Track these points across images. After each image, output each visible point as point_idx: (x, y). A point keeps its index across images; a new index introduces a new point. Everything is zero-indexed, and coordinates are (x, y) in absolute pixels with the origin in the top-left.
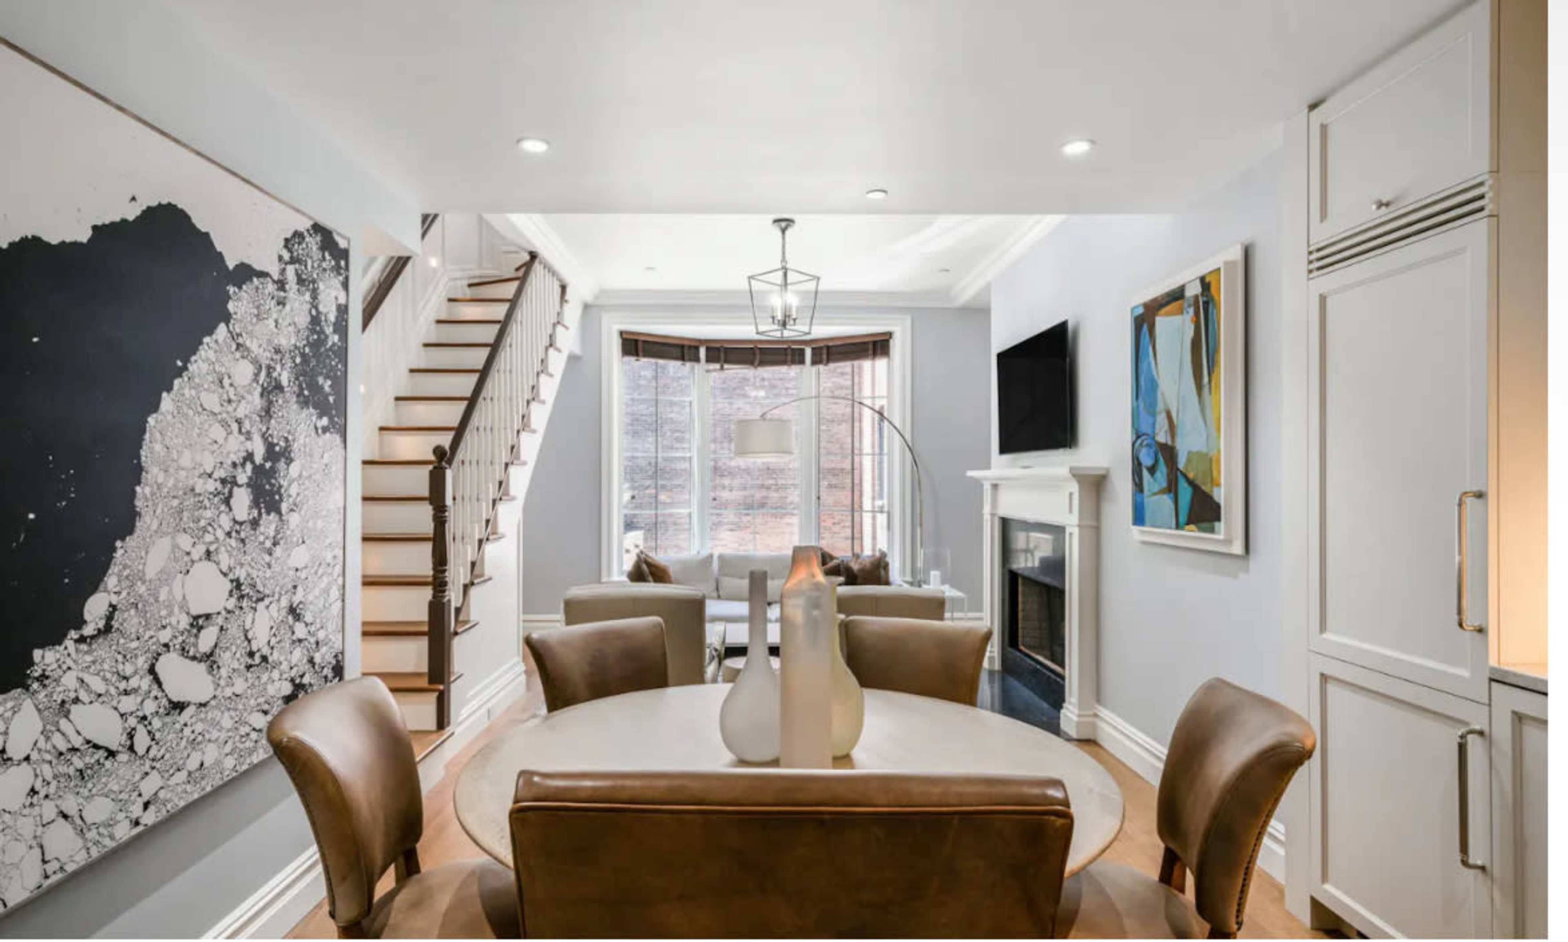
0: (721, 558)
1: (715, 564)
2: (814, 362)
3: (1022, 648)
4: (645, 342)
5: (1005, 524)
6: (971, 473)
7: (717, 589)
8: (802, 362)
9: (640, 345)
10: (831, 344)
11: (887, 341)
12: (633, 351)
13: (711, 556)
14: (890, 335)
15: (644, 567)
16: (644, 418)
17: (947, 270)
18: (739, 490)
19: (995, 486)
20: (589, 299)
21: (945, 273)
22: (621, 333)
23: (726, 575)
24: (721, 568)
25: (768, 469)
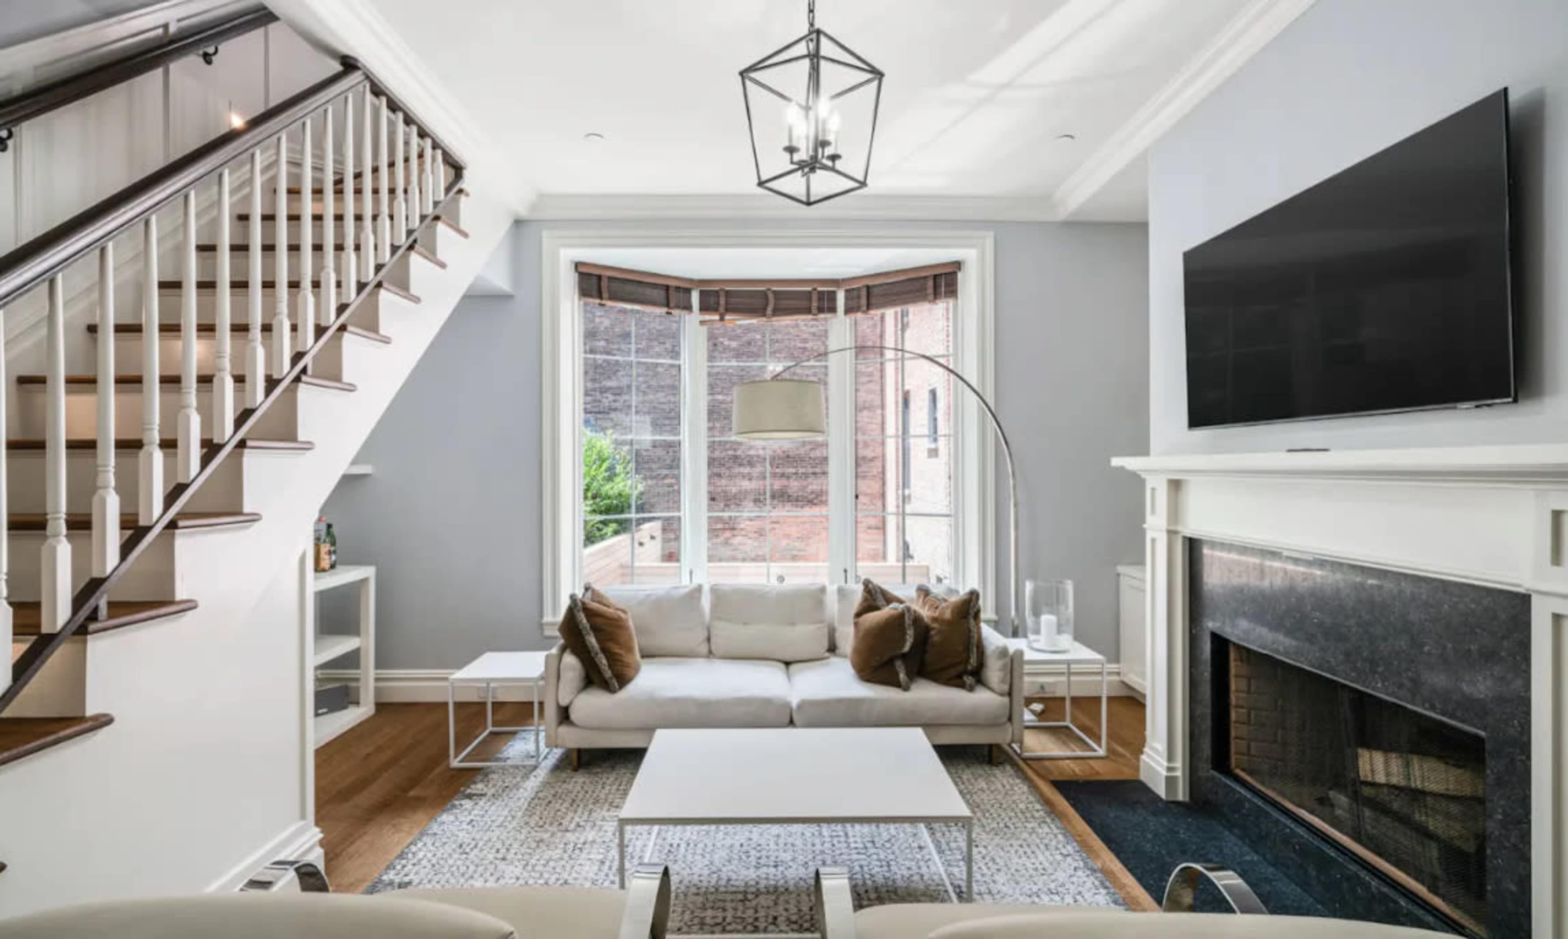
0: (714, 590)
1: (706, 602)
2: (848, 311)
3: (1238, 772)
4: (610, 278)
5: (1193, 546)
6: (1116, 462)
7: (709, 640)
8: (833, 309)
9: (604, 283)
10: (871, 283)
11: (954, 274)
12: (595, 293)
13: (699, 589)
14: (958, 265)
15: (582, 618)
16: (663, 406)
17: (1071, 137)
18: (758, 478)
19: (1176, 485)
20: (523, 212)
21: (1069, 139)
22: (577, 265)
23: (720, 619)
24: (715, 606)
25: (788, 457)
